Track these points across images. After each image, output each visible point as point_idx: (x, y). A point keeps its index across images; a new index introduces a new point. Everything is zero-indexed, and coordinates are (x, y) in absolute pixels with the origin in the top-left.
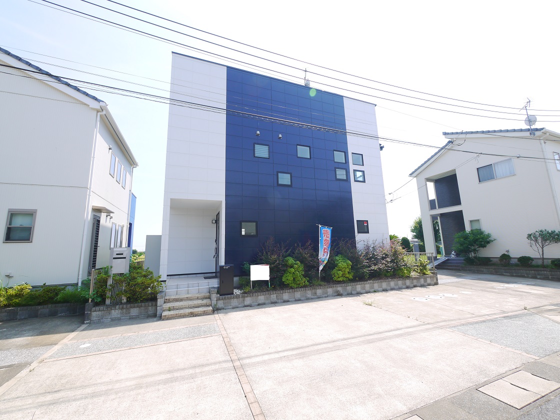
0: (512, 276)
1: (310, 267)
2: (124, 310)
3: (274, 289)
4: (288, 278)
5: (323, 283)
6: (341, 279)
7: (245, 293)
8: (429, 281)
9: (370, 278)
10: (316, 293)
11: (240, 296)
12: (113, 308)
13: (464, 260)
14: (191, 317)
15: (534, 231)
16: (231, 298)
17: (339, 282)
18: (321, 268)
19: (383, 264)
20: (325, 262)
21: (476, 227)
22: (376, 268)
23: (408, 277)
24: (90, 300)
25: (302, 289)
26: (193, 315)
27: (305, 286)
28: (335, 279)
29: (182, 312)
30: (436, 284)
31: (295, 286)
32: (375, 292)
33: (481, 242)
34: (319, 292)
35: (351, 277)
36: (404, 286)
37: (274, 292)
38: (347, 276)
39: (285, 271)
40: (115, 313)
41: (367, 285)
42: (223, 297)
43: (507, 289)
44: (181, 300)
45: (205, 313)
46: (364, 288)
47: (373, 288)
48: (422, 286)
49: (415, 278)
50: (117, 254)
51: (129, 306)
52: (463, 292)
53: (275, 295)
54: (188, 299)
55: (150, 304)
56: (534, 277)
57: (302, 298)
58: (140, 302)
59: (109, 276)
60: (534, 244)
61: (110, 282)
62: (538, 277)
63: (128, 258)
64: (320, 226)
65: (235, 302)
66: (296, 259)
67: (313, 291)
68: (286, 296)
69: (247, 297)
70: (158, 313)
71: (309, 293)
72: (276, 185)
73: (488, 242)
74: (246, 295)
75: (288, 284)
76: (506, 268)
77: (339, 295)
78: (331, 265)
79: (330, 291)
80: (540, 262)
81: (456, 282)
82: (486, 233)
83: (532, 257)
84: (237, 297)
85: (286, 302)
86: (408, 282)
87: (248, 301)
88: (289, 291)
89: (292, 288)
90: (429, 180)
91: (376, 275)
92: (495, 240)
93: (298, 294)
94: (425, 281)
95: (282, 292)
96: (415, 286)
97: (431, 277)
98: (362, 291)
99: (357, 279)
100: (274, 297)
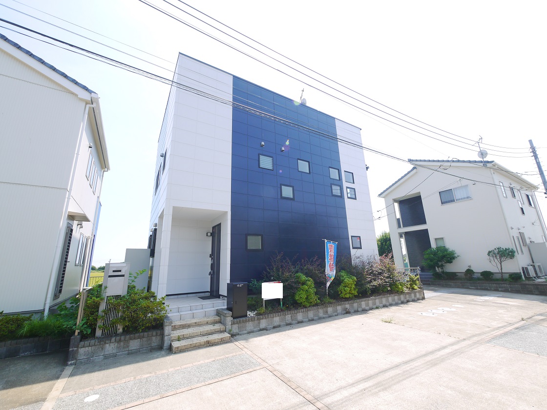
0: (477, 289)
1: (320, 283)
2: (122, 344)
3: (288, 309)
4: (301, 296)
5: (332, 301)
6: (348, 296)
7: (258, 314)
8: (418, 295)
9: (371, 295)
10: (327, 312)
11: (256, 319)
12: (107, 341)
13: (433, 275)
14: (207, 346)
15: (493, 249)
16: (246, 321)
17: (347, 299)
18: (328, 284)
19: (381, 279)
20: (333, 278)
21: (440, 244)
22: (375, 283)
23: (402, 292)
24: (77, 332)
25: (315, 308)
26: (209, 344)
27: (316, 305)
28: (342, 295)
29: (196, 341)
30: (423, 298)
31: (308, 305)
32: (377, 308)
33: (448, 258)
34: (330, 310)
35: (356, 294)
36: (400, 302)
37: (289, 312)
38: (353, 292)
39: (297, 288)
40: (110, 348)
41: (371, 301)
42: (238, 320)
43: (486, 301)
44: (188, 326)
45: (222, 342)
46: (367, 305)
47: (375, 304)
48: (413, 301)
49: (408, 293)
50: (114, 271)
51: (128, 337)
52: (456, 306)
53: (290, 316)
54: (197, 325)
55: (154, 333)
56: (496, 290)
57: (315, 318)
58: (142, 331)
59: (102, 299)
60: (493, 260)
61: (102, 307)
62: (500, 289)
63: (127, 276)
64: (326, 241)
65: (250, 326)
66: (307, 275)
67: (325, 309)
68: (300, 316)
69: (262, 319)
70: (166, 344)
71: (321, 312)
72: (279, 197)
73: (454, 258)
74: (261, 317)
75: (302, 303)
76: (471, 282)
77: (347, 313)
78: (337, 282)
79: (339, 308)
80: (499, 276)
81: (438, 296)
82: (450, 250)
83: (492, 271)
84: (252, 319)
85: (300, 323)
86: (402, 297)
87: (264, 323)
88: (302, 311)
89: (305, 307)
90: (395, 201)
91: (376, 291)
92: (458, 256)
93: (311, 314)
94: (415, 296)
95: (296, 311)
96: (408, 301)
97: (419, 292)
98: (367, 308)
99: (360, 295)
100: (288, 317)
